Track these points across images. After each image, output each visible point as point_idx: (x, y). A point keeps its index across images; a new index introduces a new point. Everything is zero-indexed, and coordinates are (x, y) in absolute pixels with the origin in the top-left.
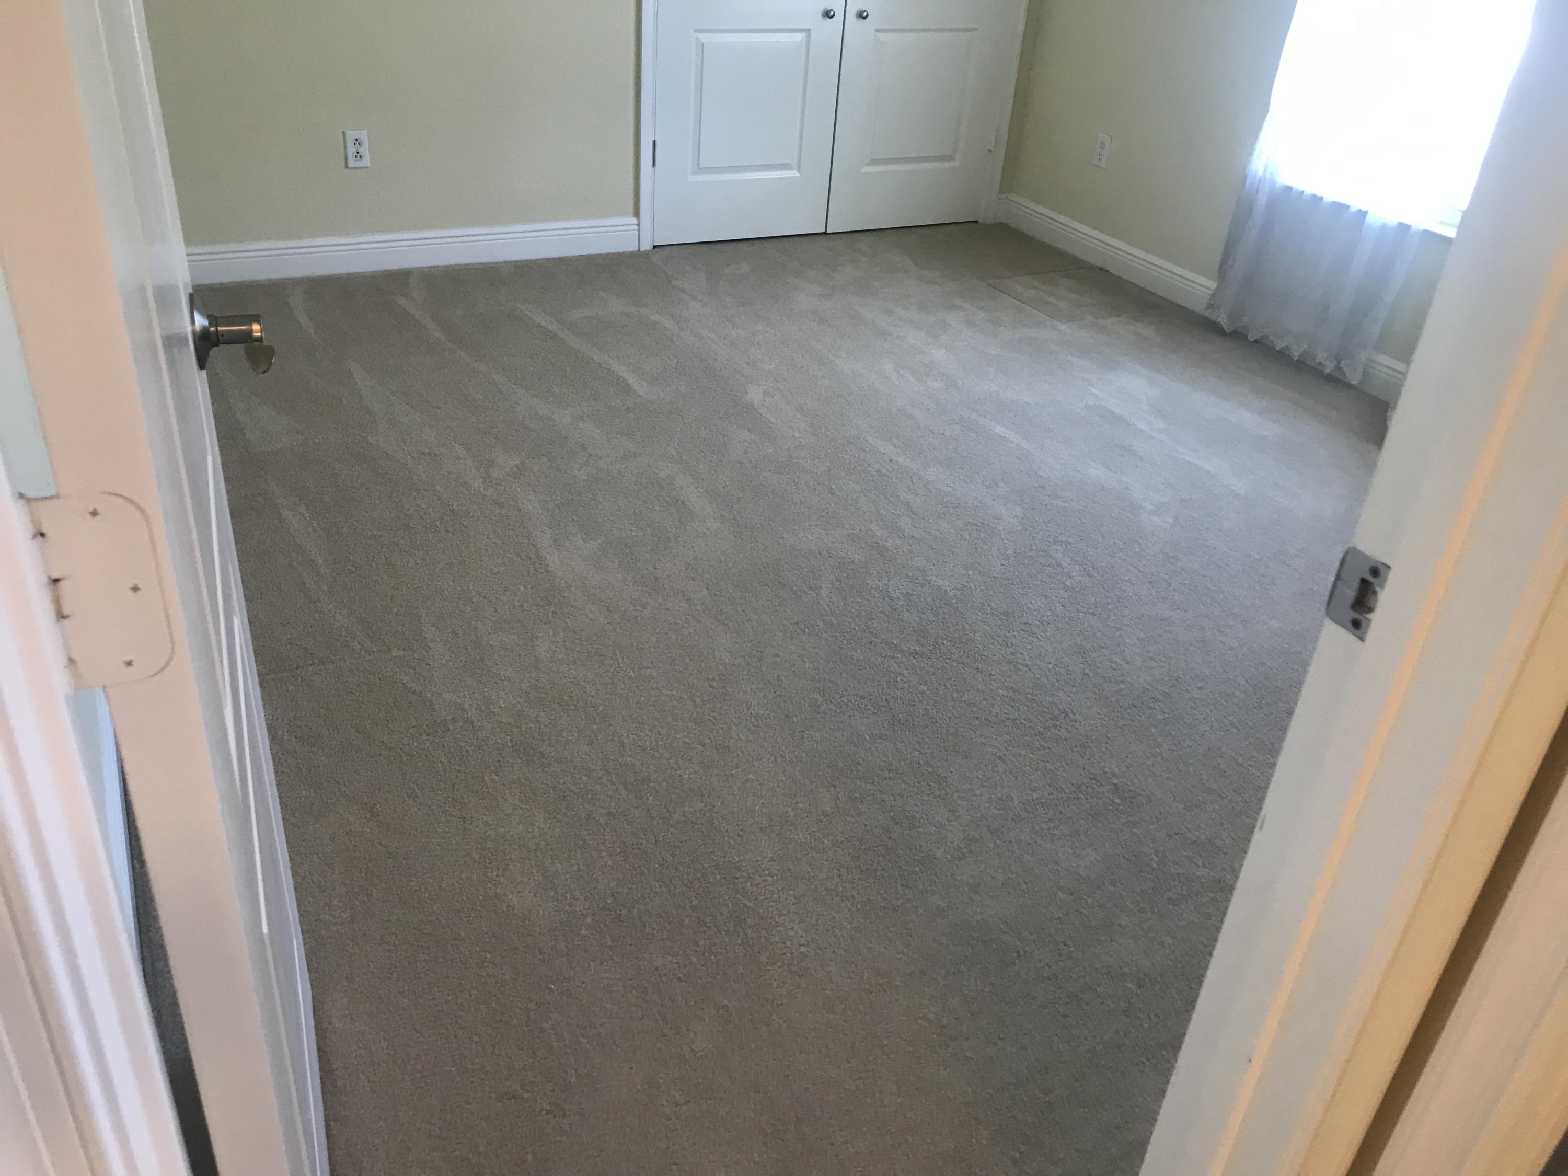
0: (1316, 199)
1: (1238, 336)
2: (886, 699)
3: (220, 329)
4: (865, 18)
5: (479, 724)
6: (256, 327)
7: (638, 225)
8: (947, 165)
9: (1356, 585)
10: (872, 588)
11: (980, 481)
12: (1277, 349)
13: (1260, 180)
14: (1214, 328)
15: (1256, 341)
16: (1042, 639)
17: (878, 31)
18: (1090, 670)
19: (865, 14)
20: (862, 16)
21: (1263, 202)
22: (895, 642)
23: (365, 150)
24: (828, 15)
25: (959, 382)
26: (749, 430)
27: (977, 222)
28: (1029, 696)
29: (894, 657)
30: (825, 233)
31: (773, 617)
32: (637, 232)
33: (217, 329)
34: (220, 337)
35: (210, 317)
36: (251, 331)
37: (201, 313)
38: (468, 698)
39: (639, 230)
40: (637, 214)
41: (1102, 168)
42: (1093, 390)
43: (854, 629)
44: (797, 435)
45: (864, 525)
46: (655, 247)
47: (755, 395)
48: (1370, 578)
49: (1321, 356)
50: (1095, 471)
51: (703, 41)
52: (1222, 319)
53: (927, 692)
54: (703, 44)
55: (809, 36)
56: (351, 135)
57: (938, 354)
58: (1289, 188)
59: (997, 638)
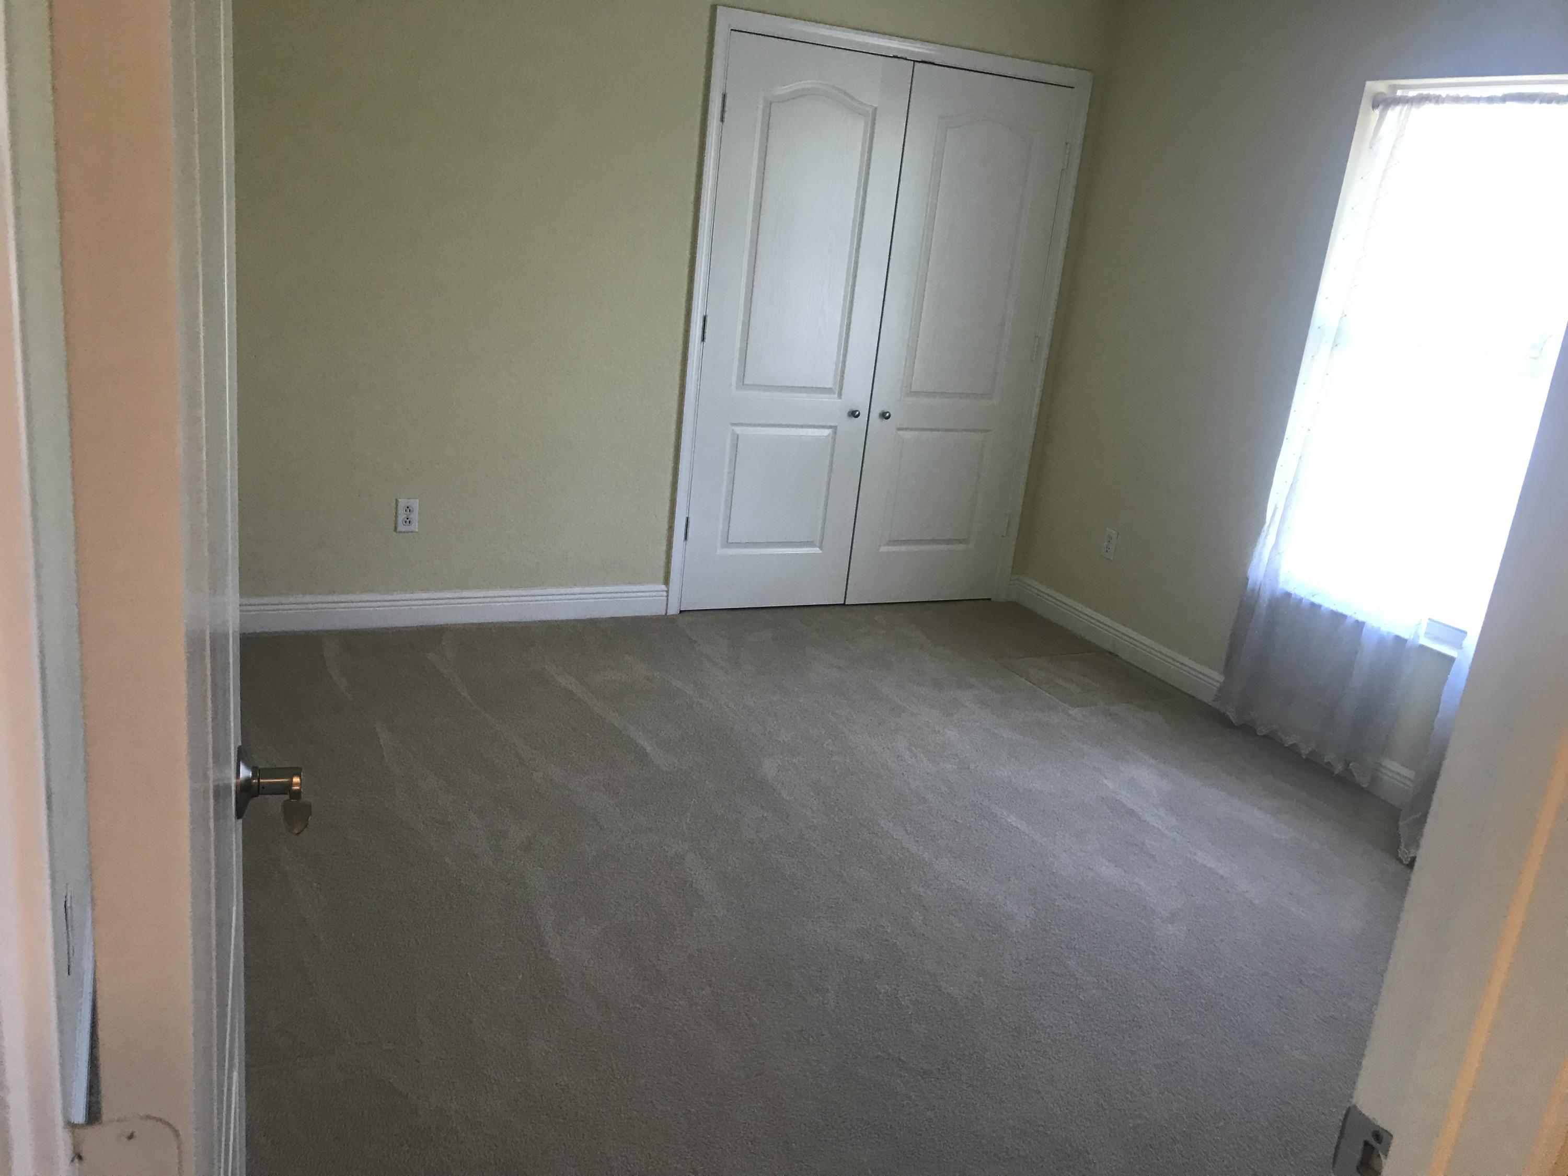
0: (1315, 607)
1: (1246, 729)
2: (891, 1127)
3: (261, 781)
4: (888, 418)
5: (463, 1135)
6: (296, 780)
7: (667, 592)
8: (962, 547)
9: (1361, 1147)
10: (880, 993)
11: (992, 875)
12: (1286, 745)
13: (1260, 585)
14: (1221, 720)
15: (1265, 736)
16: (1055, 1061)
17: (899, 429)
18: (1105, 1101)
19: (888, 415)
20: (884, 416)
21: (1265, 606)
22: (902, 1058)
23: (415, 517)
24: (854, 414)
25: (972, 766)
26: (762, 807)
27: (989, 599)
28: (1041, 1129)
29: (901, 1076)
30: (844, 604)
31: (776, 1023)
32: (666, 598)
33: (259, 781)
34: (261, 789)
35: (254, 769)
36: (291, 784)
37: (248, 766)
38: (455, 1103)
39: (667, 596)
40: (666, 581)
41: (1110, 559)
42: (1105, 781)
43: (861, 1041)
44: (809, 813)
45: (875, 919)
46: (681, 612)
47: (769, 769)
48: (1373, 1142)
49: (1329, 757)
50: (1107, 871)
51: (738, 433)
52: (1231, 712)
53: (934, 1119)
54: (738, 435)
55: (835, 433)
56: (403, 503)
57: (952, 734)
58: (1288, 595)
59: (1008, 1058)
